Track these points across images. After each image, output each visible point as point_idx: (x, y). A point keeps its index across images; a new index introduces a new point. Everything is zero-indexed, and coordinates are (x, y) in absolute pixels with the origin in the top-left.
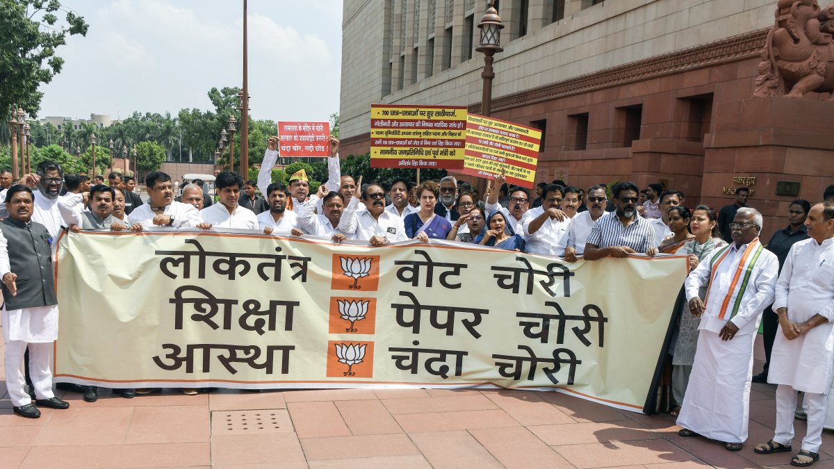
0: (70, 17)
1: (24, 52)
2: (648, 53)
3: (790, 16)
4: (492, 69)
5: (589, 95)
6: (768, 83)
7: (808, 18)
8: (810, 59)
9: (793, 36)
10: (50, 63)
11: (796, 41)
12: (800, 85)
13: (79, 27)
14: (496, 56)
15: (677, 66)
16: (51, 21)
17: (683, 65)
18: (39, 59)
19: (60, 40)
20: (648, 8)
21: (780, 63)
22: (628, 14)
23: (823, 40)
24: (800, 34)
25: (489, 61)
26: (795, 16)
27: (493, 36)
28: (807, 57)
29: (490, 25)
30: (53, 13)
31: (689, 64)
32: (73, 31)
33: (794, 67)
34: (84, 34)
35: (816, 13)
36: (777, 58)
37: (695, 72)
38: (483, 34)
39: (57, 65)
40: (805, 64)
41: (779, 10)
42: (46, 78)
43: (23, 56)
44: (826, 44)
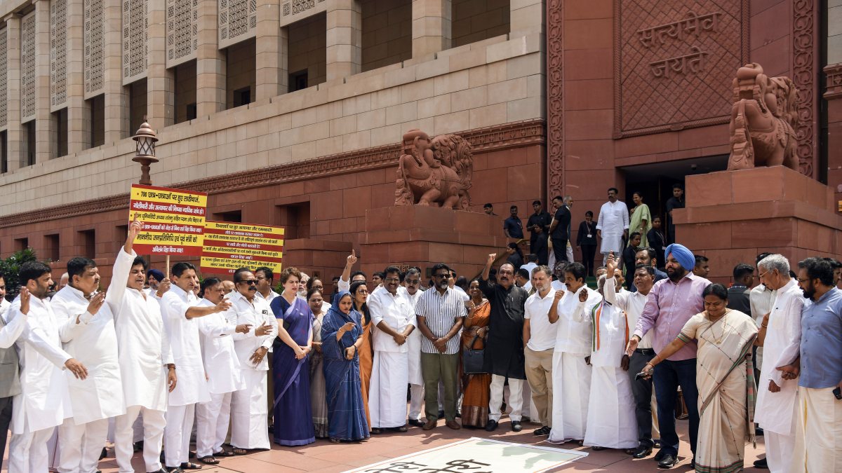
2: (241, 167)
3: (414, 146)
4: (148, 176)
6: (405, 195)
7: (425, 148)
8: (430, 178)
9: (417, 161)
11: (420, 164)
12: (426, 197)
14: (152, 165)
15: (272, 179)
17: (278, 178)
20: (238, 128)
21: (410, 180)
22: (218, 133)
23: (437, 165)
24: (421, 159)
25: (146, 170)
26: (417, 147)
27: (149, 147)
28: (428, 176)
29: (146, 138)
31: (284, 177)
33: (421, 183)
35: (430, 145)
36: (408, 177)
37: (290, 185)
38: (140, 147)
40: (427, 181)
41: (405, 142)
44: (438, 167)
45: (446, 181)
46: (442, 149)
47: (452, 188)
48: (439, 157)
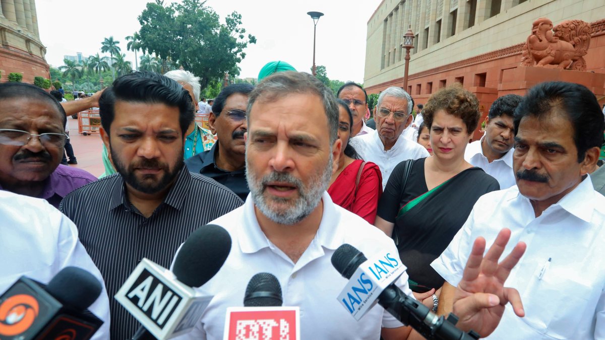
0: (250, 36)
1: (231, 50)
3: (538, 29)
4: (409, 56)
5: (464, 68)
6: (527, 60)
7: (548, 30)
8: (547, 49)
9: (539, 39)
10: (241, 55)
11: (541, 41)
12: (542, 61)
13: (253, 40)
16: (242, 37)
18: (236, 53)
19: (245, 46)
21: (532, 51)
23: (554, 40)
24: (543, 37)
25: (408, 52)
26: (540, 29)
27: (410, 41)
28: (546, 48)
29: (409, 36)
30: (243, 34)
32: (251, 42)
33: (539, 53)
34: (255, 43)
35: (552, 28)
36: (532, 49)
38: (405, 40)
39: (243, 56)
40: (545, 51)
41: (534, 27)
42: (239, 61)
43: (230, 52)
44: (556, 42)
45: (561, 51)
46: (563, 29)
47: (566, 55)
48: (560, 35)
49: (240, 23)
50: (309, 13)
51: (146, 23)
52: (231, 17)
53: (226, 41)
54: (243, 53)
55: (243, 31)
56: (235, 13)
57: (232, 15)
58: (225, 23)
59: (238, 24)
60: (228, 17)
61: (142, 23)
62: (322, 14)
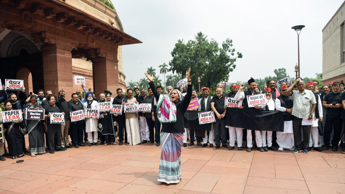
0: (238, 53)
1: (226, 64)
10: (233, 66)
13: (240, 56)
16: (233, 54)
18: (230, 65)
19: (235, 60)
30: (234, 52)
32: (239, 57)
34: (241, 58)
39: (234, 67)
42: (231, 70)
49: (231, 45)
50: (293, 28)
51: (175, 55)
52: (225, 43)
53: (224, 59)
54: (234, 65)
55: (234, 50)
56: (228, 40)
57: (226, 41)
58: (222, 47)
59: (230, 47)
60: (224, 43)
61: (173, 56)
62: (303, 26)
